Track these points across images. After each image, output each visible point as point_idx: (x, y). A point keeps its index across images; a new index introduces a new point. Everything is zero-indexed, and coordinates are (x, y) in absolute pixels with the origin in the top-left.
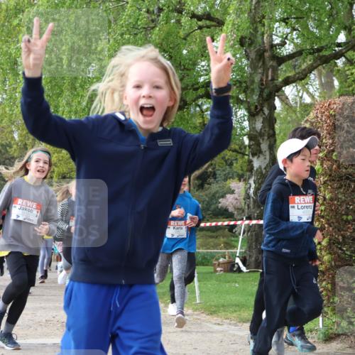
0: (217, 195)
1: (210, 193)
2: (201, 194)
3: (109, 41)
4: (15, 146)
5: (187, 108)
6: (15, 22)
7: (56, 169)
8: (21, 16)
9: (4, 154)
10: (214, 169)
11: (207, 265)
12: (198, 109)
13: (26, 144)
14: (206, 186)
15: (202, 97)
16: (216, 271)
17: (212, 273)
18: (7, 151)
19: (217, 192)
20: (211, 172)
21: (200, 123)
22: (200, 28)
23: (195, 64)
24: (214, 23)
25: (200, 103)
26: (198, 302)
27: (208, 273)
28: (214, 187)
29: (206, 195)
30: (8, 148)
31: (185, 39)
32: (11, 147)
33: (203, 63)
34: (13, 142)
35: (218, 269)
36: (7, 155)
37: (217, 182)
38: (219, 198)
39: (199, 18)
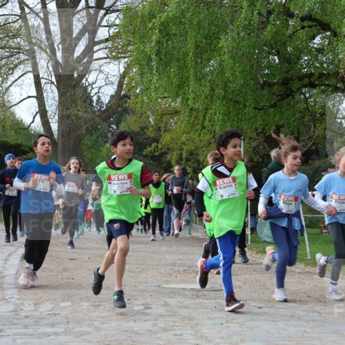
0: (320, 169)
1: (314, 168)
2: (306, 168)
3: (228, 39)
4: (151, 129)
5: (293, 96)
6: (150, 25)
7: (185, 147)
8: (154, 20)
9: (142, 135)
10: (316, 147)
11: (314, 228)
12: (302, 96)
13: (160, 127)
14: (310, 161)
15: (305, 86)
16: (322, 233)
17: (318, 234)
18: (145, 133)
19: (320, 167)
20: (314, 150)
21: (304, 108)
22: (303, 28)
23: (299, 58)
24: (315, 23)
25: (304, 91)
26: (309, 258)
27: (315, 234)
28: (317, 163)
29: (311, 169)
30: (146, 130)
31: (290, 37)
32: (148, 130)
33: (306, 58)
34: (149, 125)
35: (324, 231)
36: (144, 136)
37: (320, 158)
38: (322, 171)
39: (303, 19)
